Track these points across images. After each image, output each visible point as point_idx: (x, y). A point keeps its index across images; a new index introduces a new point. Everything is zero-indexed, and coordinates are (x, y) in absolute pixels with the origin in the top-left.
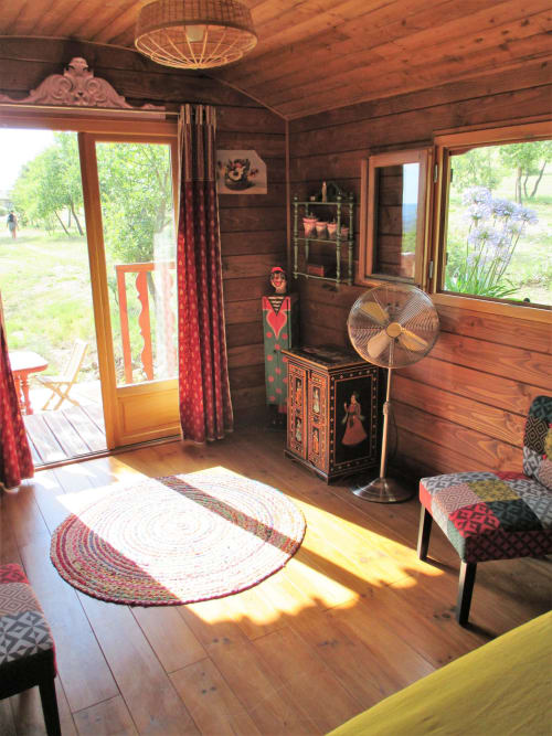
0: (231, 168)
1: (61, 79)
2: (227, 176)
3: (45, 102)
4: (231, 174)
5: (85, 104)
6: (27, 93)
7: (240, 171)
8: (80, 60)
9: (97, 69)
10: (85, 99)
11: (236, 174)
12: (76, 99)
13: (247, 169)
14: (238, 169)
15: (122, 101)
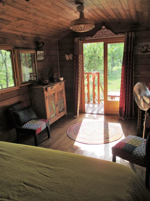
0: (143, 47)
1: (100, 31)
2: (141, 50)
3: (97, 37)
4: (142, 49)
5: (105, 36)
6: (93, 35)
7: (145, 48)
8: (103, 26)
9: (107, 28)
10: (105, 35)
11: (144, 49)
12: (103, 35)
13: (148, 47)
14: (144, 48)
15: (113, 34)
